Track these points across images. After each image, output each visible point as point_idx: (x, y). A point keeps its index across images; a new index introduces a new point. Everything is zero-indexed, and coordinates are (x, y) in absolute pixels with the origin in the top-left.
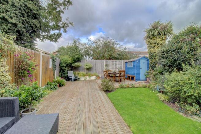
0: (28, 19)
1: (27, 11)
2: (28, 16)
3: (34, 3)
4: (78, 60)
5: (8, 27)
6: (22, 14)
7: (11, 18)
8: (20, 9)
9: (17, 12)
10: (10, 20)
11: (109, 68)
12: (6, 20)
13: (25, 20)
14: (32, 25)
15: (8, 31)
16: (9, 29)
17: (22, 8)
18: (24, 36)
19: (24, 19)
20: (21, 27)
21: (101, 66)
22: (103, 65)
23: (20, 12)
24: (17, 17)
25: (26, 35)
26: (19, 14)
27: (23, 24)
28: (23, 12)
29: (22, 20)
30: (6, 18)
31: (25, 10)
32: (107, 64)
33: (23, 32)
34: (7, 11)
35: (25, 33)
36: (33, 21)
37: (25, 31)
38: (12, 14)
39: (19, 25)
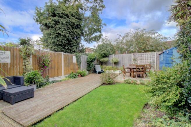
0: (73, 30)
1: (71, 25)
2: (73, 28)
3: (75, 17)
4: (106, 56)
5: (62, 38)
6: (68, 28)
7: (62, 32)
8: (67, 25)
9: (65, 27)
10: (62, 34)
11: (137, 62)
12: (60, 34)
13: (71, 31)
14: (76, 33)
15: (62, 40)
16: (62, 39)
17: (68, 24)
18: (71, 41)
19: (69, 30)
20: (68, 36)
21: (129, 60)
22: (131, 59)
23: (67, 27)
24: (65, 30)
25: (73, 41)
26: (66, 28)
27: (70, 34)
28: (69, 26)
29: (69, 31)
30: (59, 33)
31: (70, 25)
32: (135, 58)
33: (70, 39)
34: (60, 28)
35: (72, 40)
36: (76, 30)
37: (72, 39)
38: (63, 30)
39: (67, 35)
